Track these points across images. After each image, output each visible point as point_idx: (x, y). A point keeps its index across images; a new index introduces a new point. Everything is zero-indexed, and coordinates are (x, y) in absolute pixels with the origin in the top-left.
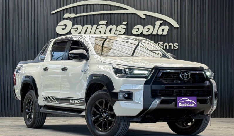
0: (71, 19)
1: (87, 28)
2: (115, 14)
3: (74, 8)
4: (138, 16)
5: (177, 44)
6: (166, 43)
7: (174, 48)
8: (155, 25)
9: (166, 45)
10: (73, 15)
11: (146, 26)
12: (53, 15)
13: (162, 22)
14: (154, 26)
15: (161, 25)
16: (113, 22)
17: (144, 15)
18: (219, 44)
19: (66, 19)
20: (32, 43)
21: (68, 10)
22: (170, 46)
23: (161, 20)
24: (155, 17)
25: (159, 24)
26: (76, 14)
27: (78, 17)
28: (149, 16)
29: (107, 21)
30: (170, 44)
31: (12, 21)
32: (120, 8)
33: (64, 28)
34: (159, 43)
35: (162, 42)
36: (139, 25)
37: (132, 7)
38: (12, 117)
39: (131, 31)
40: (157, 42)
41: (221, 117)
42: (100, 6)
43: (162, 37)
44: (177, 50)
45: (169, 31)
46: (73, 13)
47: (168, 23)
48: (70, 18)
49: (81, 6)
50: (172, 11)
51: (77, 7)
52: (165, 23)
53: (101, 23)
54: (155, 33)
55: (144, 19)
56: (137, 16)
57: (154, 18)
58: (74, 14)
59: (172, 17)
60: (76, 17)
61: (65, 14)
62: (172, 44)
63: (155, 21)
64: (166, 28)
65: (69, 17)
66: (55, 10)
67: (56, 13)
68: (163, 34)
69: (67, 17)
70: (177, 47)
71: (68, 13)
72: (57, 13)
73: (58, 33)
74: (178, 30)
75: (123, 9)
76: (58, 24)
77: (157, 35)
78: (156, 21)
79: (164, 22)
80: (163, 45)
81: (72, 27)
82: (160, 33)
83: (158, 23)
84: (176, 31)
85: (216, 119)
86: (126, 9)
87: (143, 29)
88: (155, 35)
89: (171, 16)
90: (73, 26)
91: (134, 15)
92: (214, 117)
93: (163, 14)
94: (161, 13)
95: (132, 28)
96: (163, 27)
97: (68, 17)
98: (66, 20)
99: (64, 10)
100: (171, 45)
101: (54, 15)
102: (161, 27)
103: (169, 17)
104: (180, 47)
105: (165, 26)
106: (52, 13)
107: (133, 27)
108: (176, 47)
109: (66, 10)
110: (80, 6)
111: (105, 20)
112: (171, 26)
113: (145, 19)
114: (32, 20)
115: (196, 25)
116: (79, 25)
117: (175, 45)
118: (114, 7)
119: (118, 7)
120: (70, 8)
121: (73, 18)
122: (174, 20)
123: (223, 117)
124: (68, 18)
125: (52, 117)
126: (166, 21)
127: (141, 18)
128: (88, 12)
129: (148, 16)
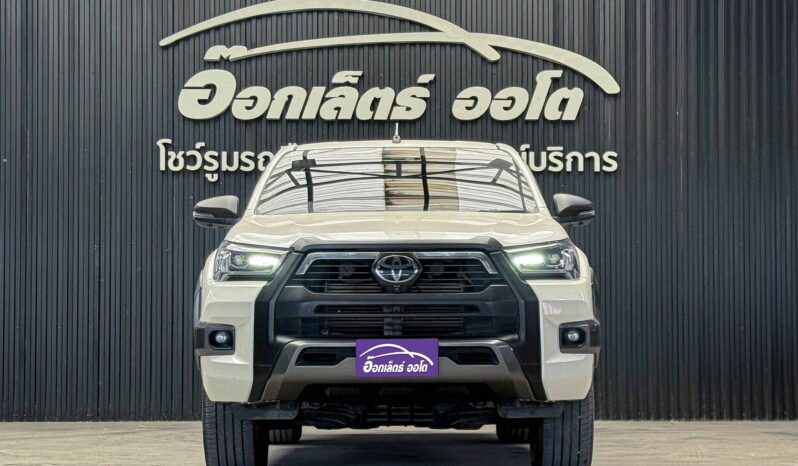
0: (233, 66)
1: (290, 97)
2: (391, 45)
3: (243, 25)
4: (474, 52)
5: (615, 155)
6: (574, 150)
7: (605, 168)
8: (534, 84)
9: (575, 159)
10: (238, 52)
11: (502, 88)
12: (165, 53)
13: (558, 73)
14: (531, 87)
15: (556, 83)
16: (382, 75)
17: (496, 48)
18: (765, 153)
19: (214, 64)
20: (92, 154)
21: (222, 34)
22: (589, 161)
23: (556, 66)
24: (535, 58)
25: (550, 81)
26: (250, 46)
27: (259, 57)
28: (514, 52)
29: (360, 73)
30: (588, 155)
31: (19, 75)
32: (407, 24)
33: (207, 98)
34: (549, 149)
35: (561, 148)
36: (477, 85)
37: (450, 21)
38: (21, 419)
39: (448, 109)
40: (541, 146)
41: (773, 418)
42: (336, 17)
43: (561, 127)
44: (613, 177)
45: (586, 108)
46: (240, 44)
47: (582, 80)
48: (228, 60)
49: (269, 20)
50: (597, 33)
51: (254, 22)
52: (572, 77)
53: (339, 77)
54: (533, 115)
55: (495, 63)
56: (469, 53)
57: (530, 59)
58: (245, 48)
59: (594, 57)
60: (248, 59)
61: (210, 46)
62: (595, 155)
63: (535, 70)
64: (576, 96)
65: (225, 57)
66: (173, 32)
67: (177, 42)
68: (564, 118)
69: (217, 58)
70: (615, 166)
71: (220, 44)
72: (181, 44)
73: (184, 117)
74: (618, 103)
75: (418, 27)
76: (186, 85)
77: (541, 123)
78: (538, 72)
79: (566, 77)
80: (564, 156)
81: (237, 92)
82: (552, 114)
83: (544, 78)
84: (609, 105)
85: (757, 423)
86: (432, 29)
87: (493, 99)
88: (533, 122)
89: (593, 54)
90: (238, 90)
91: (458, 49)
92: (748, 419)
93: (563, 47)
94: (557, 42)
95: (453, 97)
96: (562, 93)
97: (222, 57)
98: (215, 68)
99: (207, 31)
100: (592, 159)
101: (171, 50)
102: (557, 92)
103: (584, 55)
104: (623, 163)
105: (570, 87)
106: (164, 42)
107: (456, 94)
108: (609, 165)
109: (212, 33)
110: (264, 20)
111: (354, 70)
112: (592, 88)
113: (499, 66)
114: (92, 70)
115: (682, 85)
116: (261, 85)
117: (605, 157)
118: (387, 20)
119: (402, 21)
120: (228, 25)
121: (238, 61)
122: (604, 66)
123: (783, 417)
124: (222, 63)
125: (164, 420)
126: (574, 72)
127: (484, 59)
128: (292, 40)
129: (510, 55)
